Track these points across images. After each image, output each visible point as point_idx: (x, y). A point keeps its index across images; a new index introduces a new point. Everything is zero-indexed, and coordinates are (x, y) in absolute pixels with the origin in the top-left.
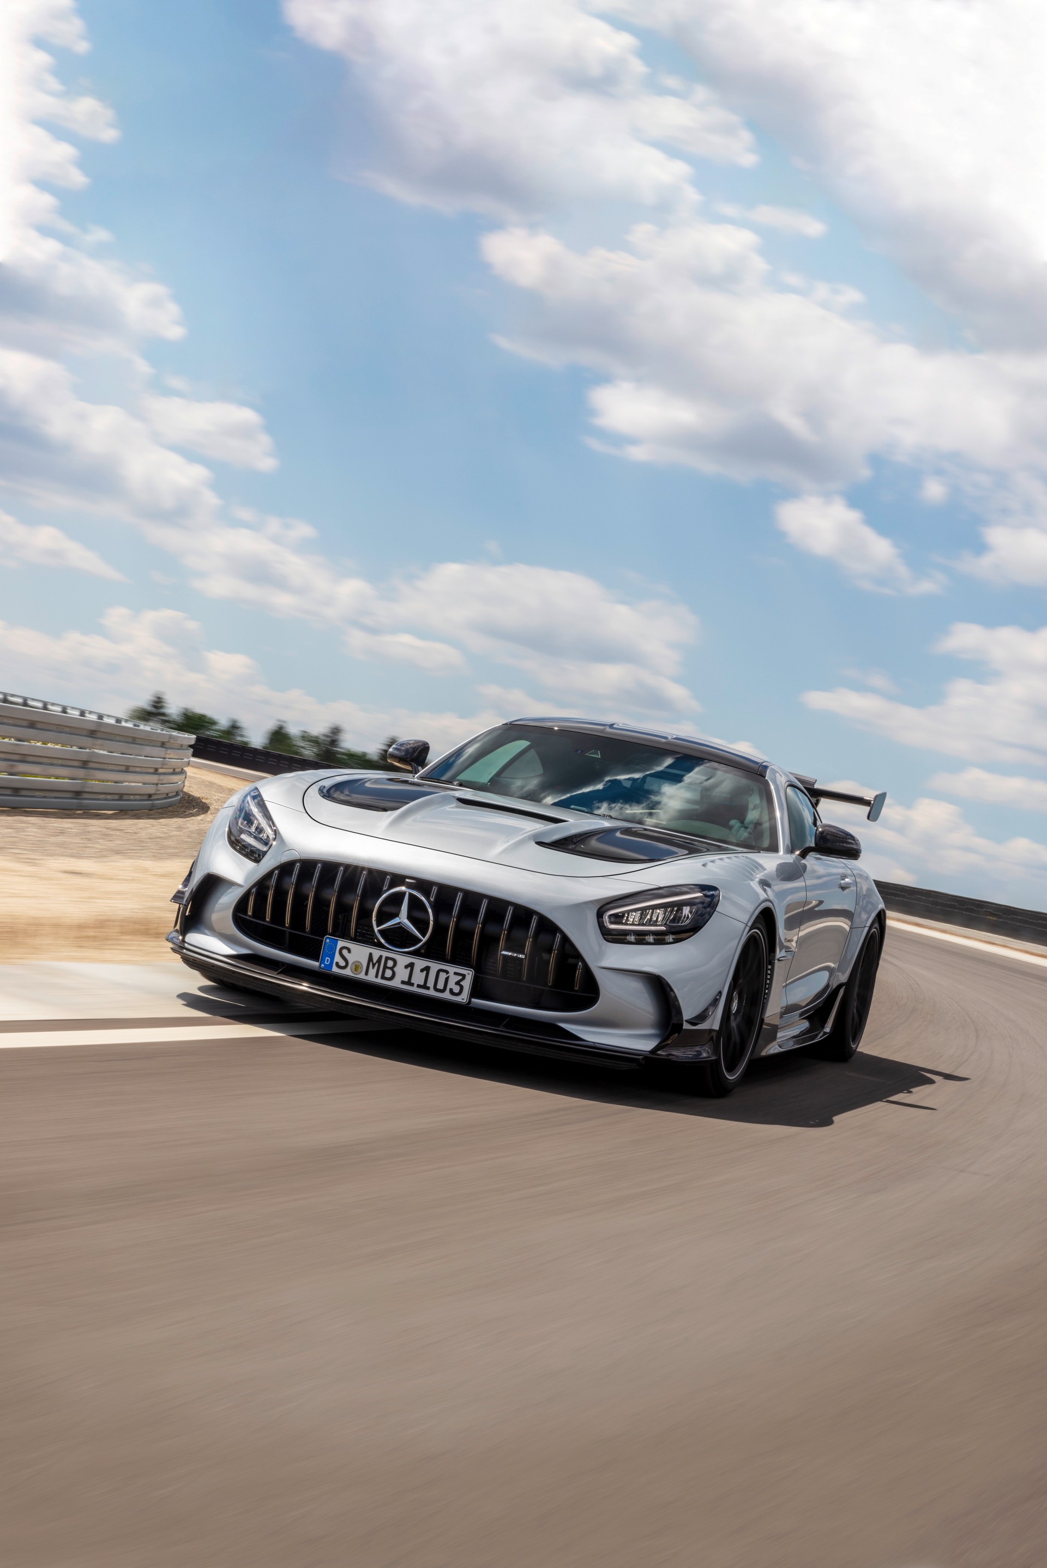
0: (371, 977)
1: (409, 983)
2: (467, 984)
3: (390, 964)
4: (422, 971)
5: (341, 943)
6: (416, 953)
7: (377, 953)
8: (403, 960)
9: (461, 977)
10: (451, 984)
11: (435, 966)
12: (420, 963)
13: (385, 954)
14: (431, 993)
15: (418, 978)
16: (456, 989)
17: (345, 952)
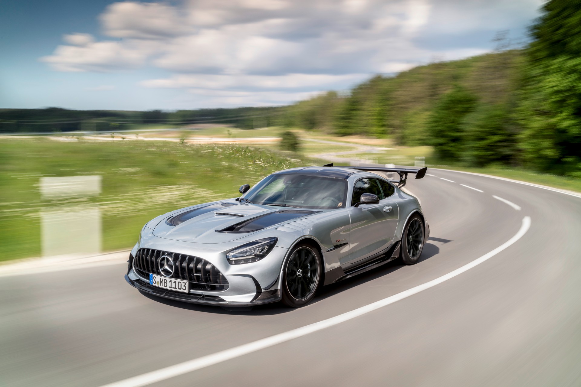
0: (161, 286)
1: (171, 287)
2: (187, 286)
3: (165, 281)
4: (174, 283)
5: (154, 275)
6: (172, 277)
7: (162, 278)
8: (169, 280)
9: (185, 284)
10: (183, 287)
11: (177, 281)
12: (173, 280)
13: (164, 278)
14: (177, 290)
15: (173, 286)
16: (184, 288)
17: (154, 278)
